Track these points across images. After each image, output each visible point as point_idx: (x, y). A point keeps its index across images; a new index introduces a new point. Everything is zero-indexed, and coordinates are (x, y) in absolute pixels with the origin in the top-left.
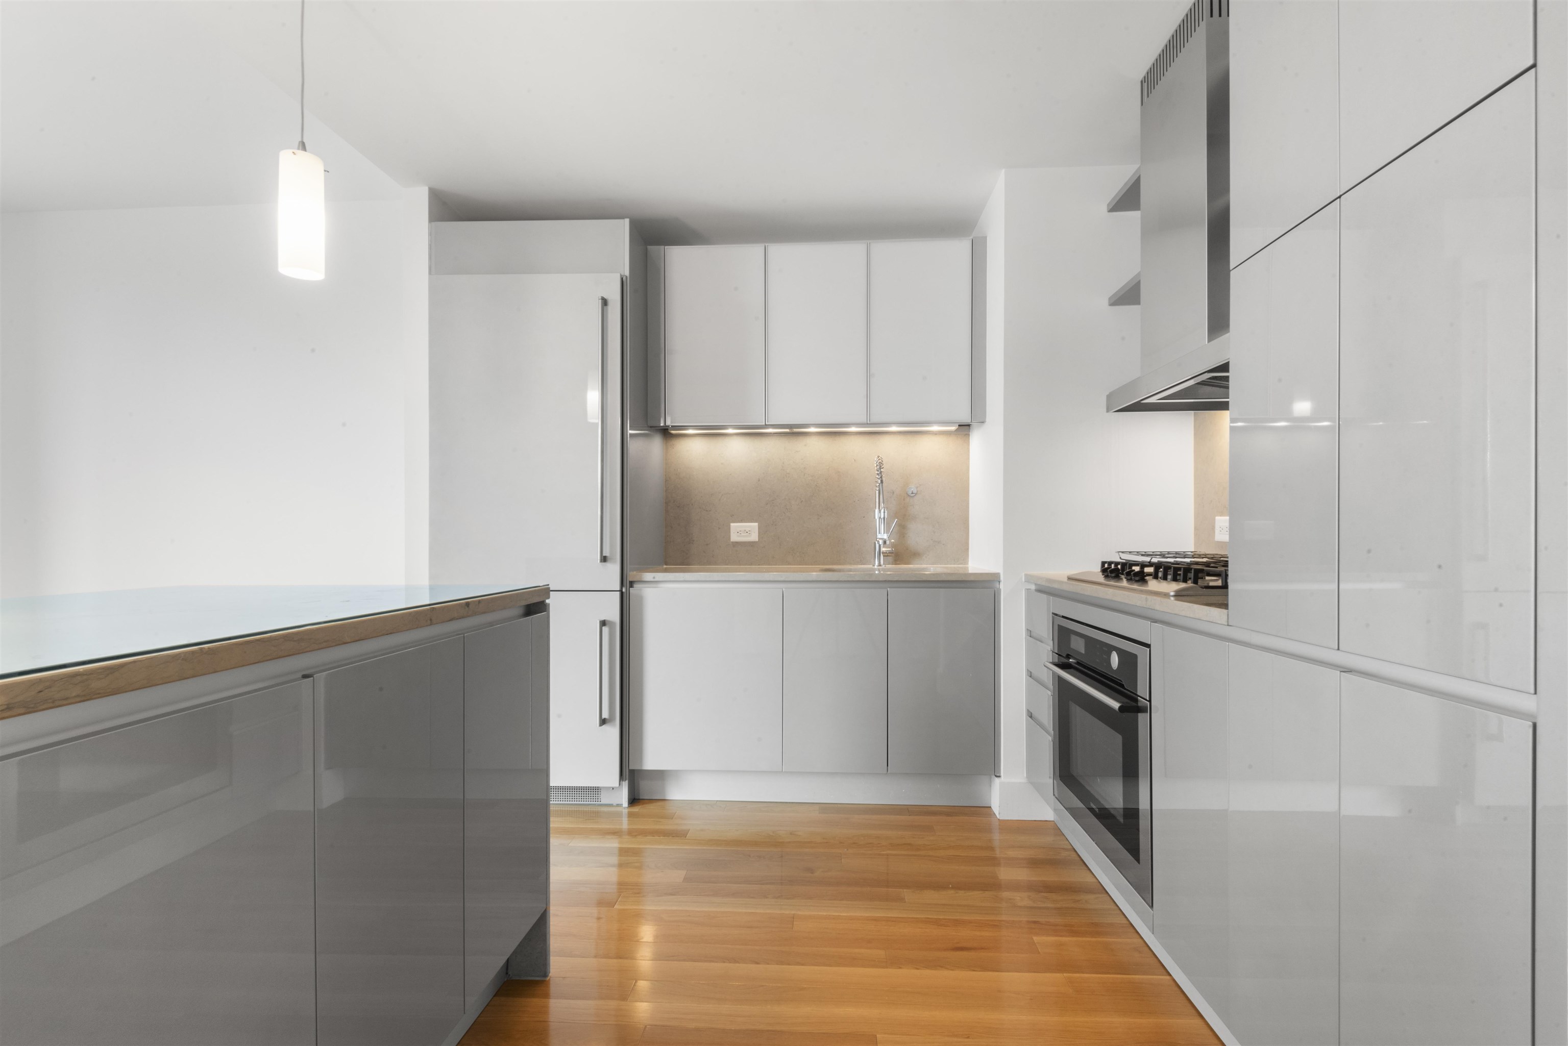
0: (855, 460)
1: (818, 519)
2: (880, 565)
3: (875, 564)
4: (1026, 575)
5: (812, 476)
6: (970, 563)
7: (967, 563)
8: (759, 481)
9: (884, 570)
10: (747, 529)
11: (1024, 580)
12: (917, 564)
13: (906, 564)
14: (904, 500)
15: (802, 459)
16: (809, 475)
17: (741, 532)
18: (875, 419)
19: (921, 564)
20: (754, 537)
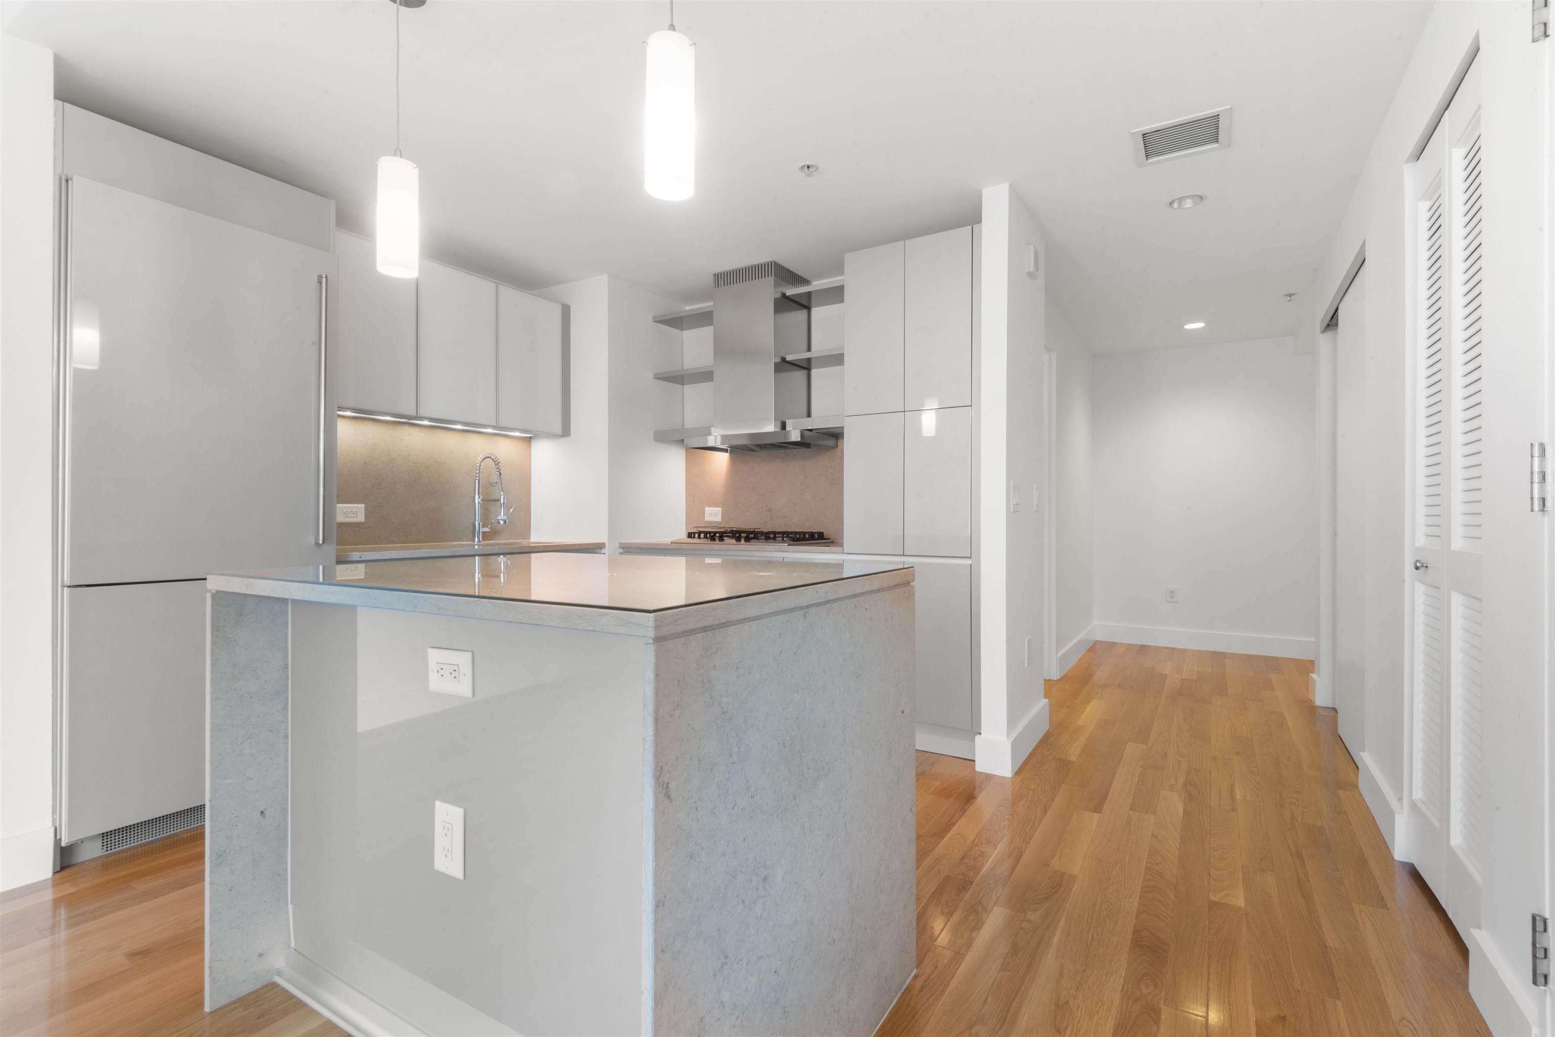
0: (451, 453)
1: (420, 502)
2: (479, 541)
3: (475, 540)
4: (619, 543)
5: (415, 463)
6: (532, 538)
7: (529, 538)
8: (365, 463)
9: (483, 546)
10: (354, 510)
11: (618, 547)
12: (497, 540)
13: (489, 540)
14: (488, 488)
15: (406, 447)
16: (412, 461)
17: (347, 513)
18: (501, 424)
19: (500, 540)
20: (361, 518)
